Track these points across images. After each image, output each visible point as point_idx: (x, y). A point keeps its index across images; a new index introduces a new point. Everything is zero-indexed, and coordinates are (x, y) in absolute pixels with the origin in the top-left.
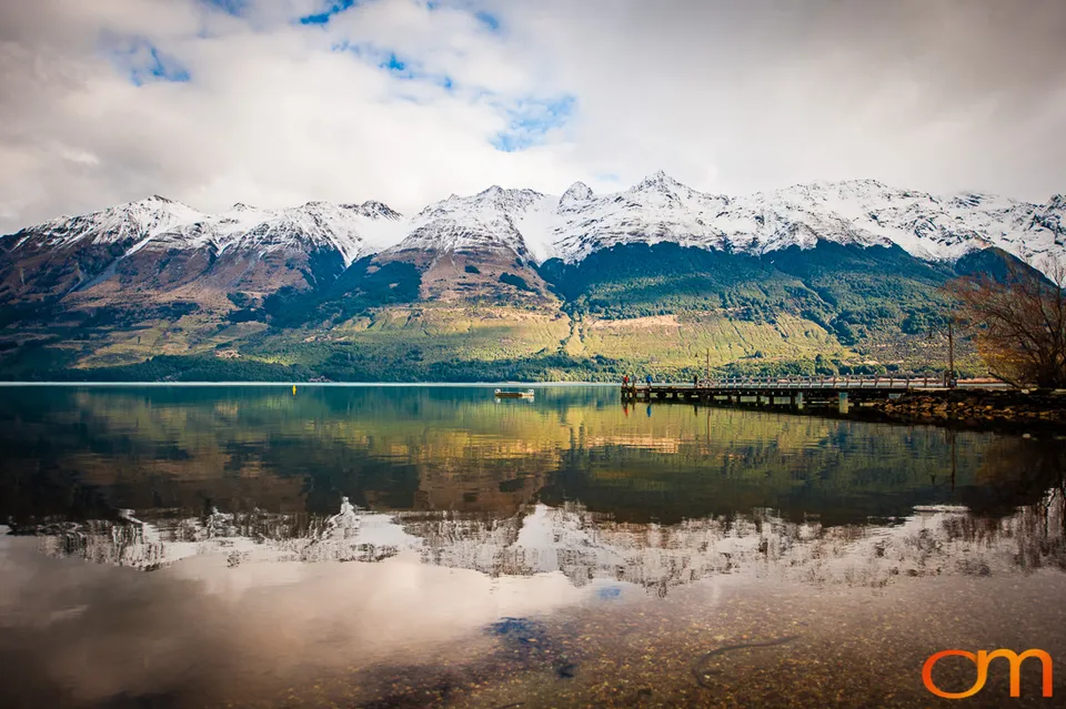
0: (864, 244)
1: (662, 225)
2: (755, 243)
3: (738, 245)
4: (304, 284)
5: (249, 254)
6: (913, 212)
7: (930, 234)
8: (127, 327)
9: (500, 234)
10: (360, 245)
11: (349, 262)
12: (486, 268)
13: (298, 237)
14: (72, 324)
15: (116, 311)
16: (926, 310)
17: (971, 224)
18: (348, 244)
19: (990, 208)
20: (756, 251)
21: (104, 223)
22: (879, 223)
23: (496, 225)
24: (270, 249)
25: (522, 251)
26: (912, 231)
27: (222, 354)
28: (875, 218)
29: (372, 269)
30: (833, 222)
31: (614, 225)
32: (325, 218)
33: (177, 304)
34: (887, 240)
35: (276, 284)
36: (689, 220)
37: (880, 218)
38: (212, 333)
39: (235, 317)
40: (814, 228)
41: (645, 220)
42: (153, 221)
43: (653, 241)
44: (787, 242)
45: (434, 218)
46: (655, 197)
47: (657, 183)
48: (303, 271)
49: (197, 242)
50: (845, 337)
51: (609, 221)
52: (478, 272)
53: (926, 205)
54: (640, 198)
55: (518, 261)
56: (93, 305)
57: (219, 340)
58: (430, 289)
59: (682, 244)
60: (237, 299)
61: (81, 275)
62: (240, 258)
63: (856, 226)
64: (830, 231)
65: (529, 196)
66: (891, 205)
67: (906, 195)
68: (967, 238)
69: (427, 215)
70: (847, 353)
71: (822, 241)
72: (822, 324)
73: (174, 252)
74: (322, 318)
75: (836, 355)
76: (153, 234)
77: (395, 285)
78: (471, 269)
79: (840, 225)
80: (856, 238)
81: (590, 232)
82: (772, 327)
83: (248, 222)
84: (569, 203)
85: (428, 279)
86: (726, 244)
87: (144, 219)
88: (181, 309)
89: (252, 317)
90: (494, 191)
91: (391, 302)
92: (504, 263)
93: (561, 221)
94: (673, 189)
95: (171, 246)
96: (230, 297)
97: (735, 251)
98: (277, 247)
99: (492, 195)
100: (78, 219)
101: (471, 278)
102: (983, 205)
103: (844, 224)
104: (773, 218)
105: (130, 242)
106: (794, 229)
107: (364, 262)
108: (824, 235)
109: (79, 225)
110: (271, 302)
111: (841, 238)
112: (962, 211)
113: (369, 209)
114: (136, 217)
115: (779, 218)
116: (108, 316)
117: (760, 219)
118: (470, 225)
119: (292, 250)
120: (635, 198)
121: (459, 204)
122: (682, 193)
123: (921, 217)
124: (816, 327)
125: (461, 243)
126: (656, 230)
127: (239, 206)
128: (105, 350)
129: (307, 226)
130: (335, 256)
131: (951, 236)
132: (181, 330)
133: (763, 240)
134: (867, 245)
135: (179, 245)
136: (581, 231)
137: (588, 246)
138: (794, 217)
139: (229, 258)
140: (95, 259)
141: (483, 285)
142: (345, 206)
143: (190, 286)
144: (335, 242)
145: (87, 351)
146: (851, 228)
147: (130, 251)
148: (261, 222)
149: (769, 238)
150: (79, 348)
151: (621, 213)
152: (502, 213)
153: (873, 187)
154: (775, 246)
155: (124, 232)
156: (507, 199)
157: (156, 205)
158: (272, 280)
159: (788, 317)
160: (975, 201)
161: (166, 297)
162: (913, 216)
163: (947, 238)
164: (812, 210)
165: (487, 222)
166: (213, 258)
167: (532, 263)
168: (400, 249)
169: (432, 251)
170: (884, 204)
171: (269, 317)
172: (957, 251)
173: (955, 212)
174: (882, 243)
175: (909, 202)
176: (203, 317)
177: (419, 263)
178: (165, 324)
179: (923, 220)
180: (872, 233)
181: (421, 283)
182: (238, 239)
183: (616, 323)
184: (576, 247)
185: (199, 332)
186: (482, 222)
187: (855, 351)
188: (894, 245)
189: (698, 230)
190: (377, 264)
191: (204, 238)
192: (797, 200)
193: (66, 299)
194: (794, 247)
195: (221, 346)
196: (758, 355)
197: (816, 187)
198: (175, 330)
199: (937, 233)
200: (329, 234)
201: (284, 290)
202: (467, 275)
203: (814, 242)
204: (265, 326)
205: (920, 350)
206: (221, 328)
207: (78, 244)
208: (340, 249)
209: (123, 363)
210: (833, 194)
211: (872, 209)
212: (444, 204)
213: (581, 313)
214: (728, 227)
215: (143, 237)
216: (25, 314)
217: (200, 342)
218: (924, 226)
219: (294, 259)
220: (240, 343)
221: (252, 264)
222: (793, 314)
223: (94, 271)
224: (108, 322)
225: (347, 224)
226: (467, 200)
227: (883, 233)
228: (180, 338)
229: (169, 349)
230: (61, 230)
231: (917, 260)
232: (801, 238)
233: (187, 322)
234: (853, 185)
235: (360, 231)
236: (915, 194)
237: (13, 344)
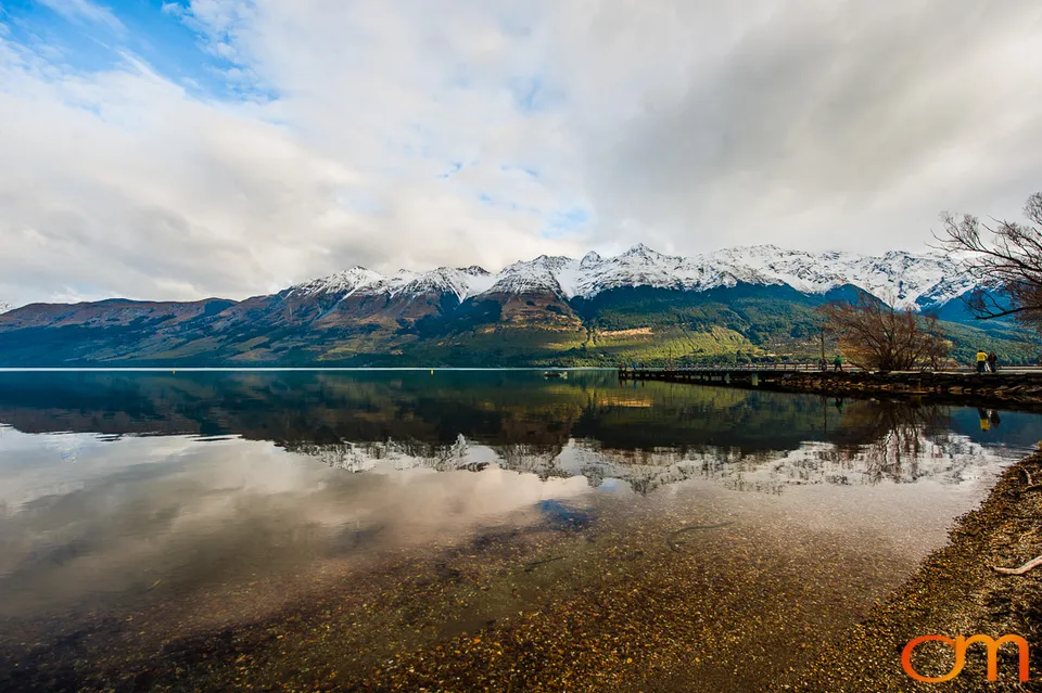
0: (766, 283)
1: (641, 275)
2: (698, 284)
3: (688, 285)
4: (437, 313)
5: (408, 297)
6: (797, 263)
7: (809, 277)
8: (344, 338)
9: (547, 283)
10: (468, 290)
11: (461, 301)
12: (538, 302)
13: (434, 287)
14: (317, 337)
15: (338, 330)
16: (806, 323)
17: (833, 271)
18: (461, 290)
19: (847, 260)
20: (699, 289)
21: (332, 282)
22: (776, 271)
23: (544, 278)
24: (419, 294)
25: (560, 292)
26: (797, 275)
27: (393, 352)
28: (773, 268)
29: (474, 304)
30: (747, 271)
31: (612, 274)
32: (448, 275)
33: (369, 325)
34: (780, 281)
35: (422, 313)
36: (656, 271)
37: (776, 268)
38: (388, 341)
39: (400, 332)
40: (735, 275)
41: (632, 271)
42: (357, 280)
43: (636, 285)
44: (718, 283)
45: (509, 275)
46: (637, 259)
47: (640, 250)
48: (437, 306)
49: (380, 291)
50: (755, 340)
51: (610, 274)
52: (534, 305)
53: (805, 259)
54: (628, 259)
55: (557, 297)
56: (326, 326)
57: (391, 345)
58: (507, 315)
59: (654, 286)
60: (401, 322)
61: (320, 310)
62: (403, 300)
63: (761, 273)
64: (745, 276)
65: (561, 261)
66: (783, 260)
67: (792, 254)
68: (832, 279)
69: (505, 273)
70: (757, 350)
71: (739, 282)
72: (740, 332)
73: (368, 297)
74: (447, 331)
75: (749, 350)
76: (357, 287)
77: (487, 313)
78: (530, 303)
79: (751, 273)
80: (761, 280)
81: (599, 280)
82: (708, 334)
83: (407, 279)
84: (586, 263)
85: (505, 309)
86: (680, 285)
87: (352, 279)
88: (372, 328)
89: (409, 332)
90: (543, 258)
91: (485, 323)
92: (549, 299)
93: (581, 274)
94: (648, 254)
95: (365, 293)
96: (397, 321)
97: (686, 289)
98: (422, 293)
99: (541, 260)
100: (319, 280)
101: (530, 308)
102: (842, 259)
103: (754, 272)
104: (709, 269)
105: (345, 292)
106: (722, 275)
107: (469, 301)
108: (741, 279)
109: (319, 283)
110: (419, 323)
111: (752, 281)
112: (828, 262)
113: (473, 270)
114: (348, 278)
115: (713, 270)
116: (333, 332)
117: (702, 270)
118: (529, 278)
119: (430, 295)
120: (624, 260)
121: (522, 266)
122: (654, 256)
123: (802, 267)
124: (737, 334)
125: (524, 288)
126: (638, 278)
127: (403, 270)
128: (333, 351)
129: (438, 280)
130: (454, 297)
131: (822, 277)
132: (372, 339)
133: (703, 282)
134: (768, 284)
135: (370, 293)
136: (594, 280)
137: (597, 288)
138: (722, 268)
139: (397, 298)
140: (327, 302)
141: (537, 312)
142: (459, 269)
143: (376, 315)
144: (454, 289)
145: (323, 351)
146: (758, 274)
147: (346, 297)
148: (414, 279)
149: (707, 281)
150: (319, 350)
151: (616, 268)
152: (547, 270)
153: (771, 249)
154: (711, 286)
155: (342, 286)
156: (550, 262)
157: (358, 271)
158: (420, 311)
159: (720, 328)
160: (836, 256)
161: (364, 322)
162: (796, 266)
163: (819, 278)
164: (733, 264)
165: (539, 276)
166: (388, 300)
167: (565, 299)
168: (489, 292)
169: (508, 293)
170: (778, 259)
171: (418, 332)
172: (826, 287)
173: (824, 263)
174: (777, 282)
175: (794, 257)
176: (384, 332)
177: (500, 300)
178: (363, 336)
179: (804, 268)
180: (771, 277)
181: (501, 311)
182: (402, 289)
183: (615, 333)
184: (591, 289)
185: (381, 340)
186: (536, 276)
187: (761, 348)
188: (785, 284)
189: (663, 277)
190: (477, 301)
191: (383, 289)
192: (723, 258)
193: (313, 323)
194: (723, 286)
195: (393, 348)
196: (701, 351)
197: (735, 250)
198: (369, 340)
199: (813, 276)
200: (450, 285)
201: (426, 317)
202: (528, 306)
203: (735, 283)
204: (416, 337)
205: (803, 348)
206: (393, 338)
207: (319, 294)
208: (456, 293)
209: (342, 358)
210: (746, 255)
211: (771, 262)
212: (514, 266)
213: (594, 327)
214: (682, 275)
215: (352, 289)
216: (292, 332)
217: (381, 346)
218: (804, 272)
219: (432, 299)
220: (402, 347)
221: (409, 302)
222: (722, 326)
223: (327, 308)
224: (334, 336)
225: (460, 279)
226: (527, 264)
227: (778, 276)
228: (371, 344)
229: (365, 350)
230: (310, 287)
231: (800, 292)
232: (727, 281)
233: (374, 335)
234: (759, 249)
235: (467, 283)
236: (798, 253)
237: (285, 349)
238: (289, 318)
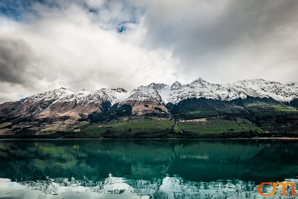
0: (261, 97)
1: (200, 92)
2: (228, 97)
3: (223, 98)
4: (100, 111)
5: (86, 102)
6: (275, 87)
7: (281, 94)
8: (51, 123)
9: (155, 96)
10: (116, 100)
11: (112, 104)
12: (150, 105)
13: (99, 98)
14: (36, 123)
15: (48, 119)
17: (293, 91)
18: (112, 99)
20: (229, 100)
21: (48, 95)
22: (265, 91)
23: (153, 94)
24: (91, 101)
25: (161, 101)
26: (275, 93)
27: (75, 131)
28: (263, 89)
29: (118, 106)
30: (251, 91)
31: (187, 93)
32: (106, 92)
33: (64, 117)
34: (268, 96)
35: (92, 111)
36: (208, 91)
37: (265, 90)
38: (73, 125)
39: (80, 120)
40: (245, 93)
41: (196, 91)
42: (60, 94)
43: (198, 97)
44: (238, 97)
45: (136, 92)
46: (199, 85)
47: (200, 81)
48: (100, 107)
49: (72, 100)
50: (259, 125)
51: (186, 92)
52: (148, 107)
53: (278, 85)
54: (194, 85)
55: (160, 103)
56: (42, 117)
57: (75, 127)
58: (135, 112)
59: (207, 98)
60: (81, 115)
61: (40, 109)
62: (83, 104)
63: (258, 92)
64: (250, 93)
65: (161, 86)
66: (268, 86)
67: (272, 83)
68: (292, 95)
69: (134, 91)
70: (259, 129)
71: (248, 97)
72: (250, 121)
73: (65, 102)
74: (104, 120)
75: (256, 130)
76: (60, 98)
77: (125, 111)
78: (146, 106)
79: (253, 92)
80: (258, 95)
81: (180, 95)
82: (235, 122)
83: (86, 94)
84: (174, 87)
85: (134, 109)
86: (220, 98)
87: (58, 94)
88: (65, 118)
89: (85, 120)
90: (153, 84)
91: (123, 115)
92: (156, 104)
93: (172, 92)
94: (203, 83)
95: (65, 101)
96: (79, 115)
97: (222, 100)
98: (93, 101)
99: (152, 85)
100: (41, 94)
101: (146, 108)
102: (296, 85)
103: (254, 91)
104: (233, 90)
105: (54, 100)
106: (240, 93)
107: (116, 105)
108: (249, 94)
109: (41, 96)
110: (91, 116)
111: (254, 95)
112: (289, 87)
113: (119, 90)
114: (56, 93)
115: (235, 90)
116: (45, 120)
117: (229, 90)
118: (146, 94)
119: (97, 102)
120: (193, 86)
121: (143, 88)
122: (206, 84)
123: (277, 89)
124: (249, 121)
125: (144, 99)
126: (199, 94)
128: (44, 130)
129: (101, 95)
130: (109, 103)
131: (287, 94)
132: (65, 124)
133: (230, 96)
134: (262, 97)
135: (67, 101)
136: (177, 95)
137: (179, 99)
138: (239, 90)
139: (80, 104)
140: (45, 105)
141: (150, 110)
142: (112, 89)
143: (69, 112)
144: (109, 99)
145: (39, 130)
146: (257, 92)
147: (54, 103)
148: (89, 94)
149: (233, 96)
150: (37, 129)
151: (188, 89)
152: (155, 90)
153: (262, 81)
154: (234, 98)
155: (53, 98)
156: (157, 87)
157: (62, 90)
158: (91, 110)
159: (240, 118)
160: (293, 84)
161: (62, 115)
162: (274, 89)
164: (244, 88)
165: (151, 93)
166: (76, 104)
167: (164, 104)
168: (126, 101)
169: (135, 101)
170: (265, 86)
171: (89, 120)
172: (290, 99)
173: (287, 87)
174: (266, 96)
175: (273, 85)
176: (71, 120)
177: (131, 104)
178: (61, 122)
179: (278, 90)
180: (263, 94)
181: (132, 110)
182: (83, 99)
183: (188, 121)
184: (176, 99)
185: (70, 124)
186: (149, 93)
187: (262, 129)
188: (270, 97)
189: (211, 94)
190: (120, 105)
191: (74, 98)
192: (239, 85)
193: (36, 115)
194: (240, 98)
195: (75, 129)
196: (232, 130)
197: (245, 81)
198: (64, 124)
199: (283, 94)
200: (107, 97)
201: (94, 112)
202: (145, 107)
203: (246, 97)
204: (88, 123)
205: (282, 128)
206: (76, 123)
207: (40, 101)
208: (110, 101)
209: (48, 133)
210: (250, 83)
211: (262, 87)
212: (139, 88)
213: (178, 118)
214: (220, 93)
215: (57, 99)
216: (25, 120)
217: (70, 127)
218: (279, 91)
219: (97, 104)
220: (81, 128)
221: (86, 105)
222: (242, 118)
223: (44, 108)
224: (45, 122)
225: (112, 94)
226: (145, 87)
227: (267, 94)
228: (65, 126)
229: (61, 129)
230: (36, 97)
231: (277, 101)
232: (242, 96)
233: (67, 122)
234: (256, 81)
235: (116, 96)
236: (275, 83)
237: (20, 128)
238: (24, 113)
